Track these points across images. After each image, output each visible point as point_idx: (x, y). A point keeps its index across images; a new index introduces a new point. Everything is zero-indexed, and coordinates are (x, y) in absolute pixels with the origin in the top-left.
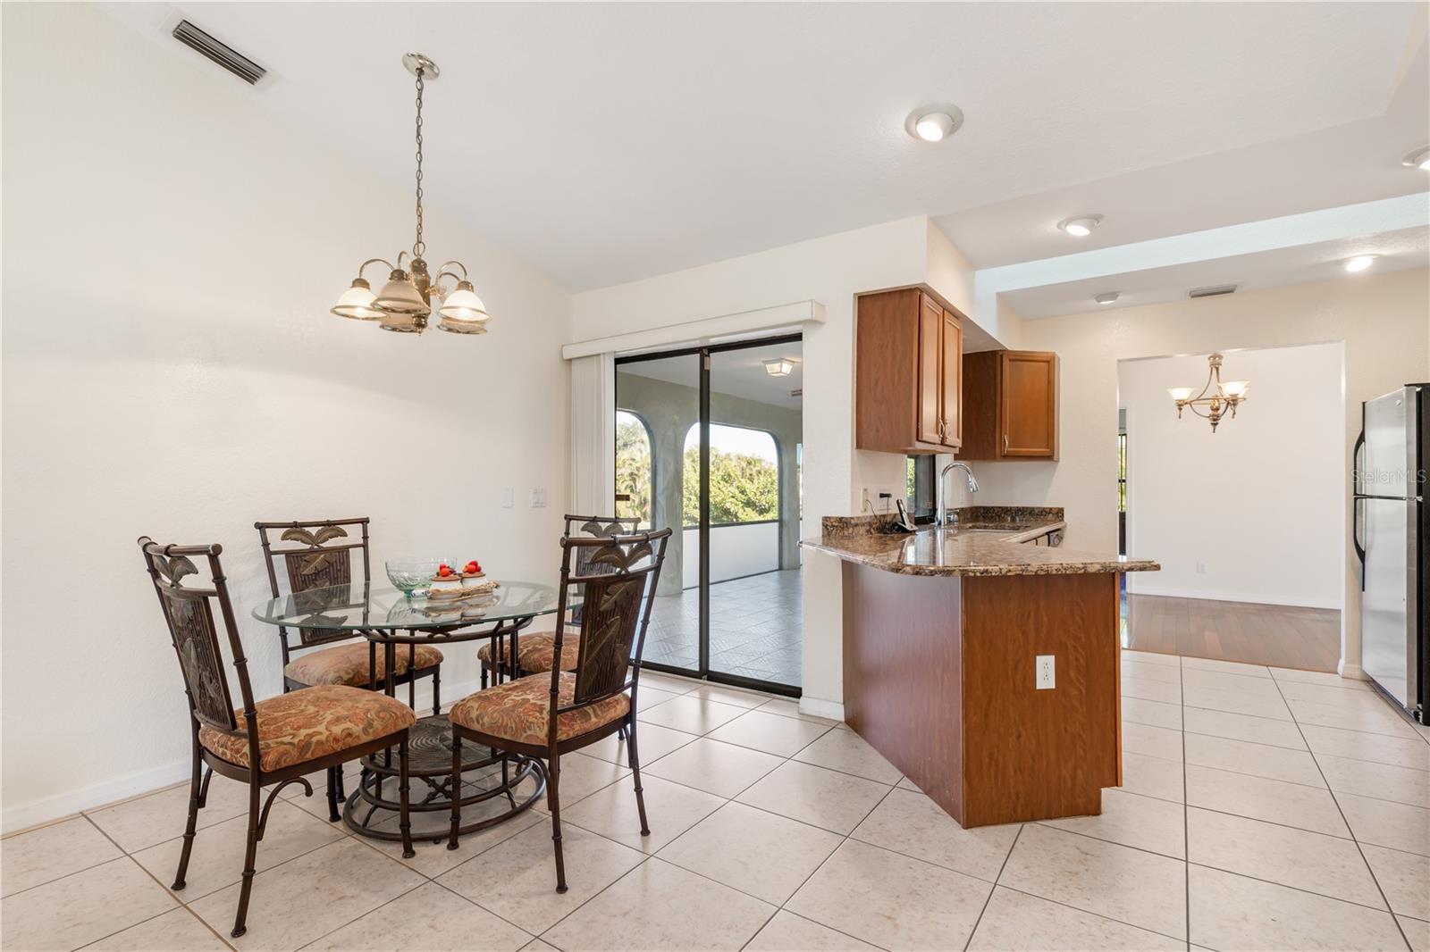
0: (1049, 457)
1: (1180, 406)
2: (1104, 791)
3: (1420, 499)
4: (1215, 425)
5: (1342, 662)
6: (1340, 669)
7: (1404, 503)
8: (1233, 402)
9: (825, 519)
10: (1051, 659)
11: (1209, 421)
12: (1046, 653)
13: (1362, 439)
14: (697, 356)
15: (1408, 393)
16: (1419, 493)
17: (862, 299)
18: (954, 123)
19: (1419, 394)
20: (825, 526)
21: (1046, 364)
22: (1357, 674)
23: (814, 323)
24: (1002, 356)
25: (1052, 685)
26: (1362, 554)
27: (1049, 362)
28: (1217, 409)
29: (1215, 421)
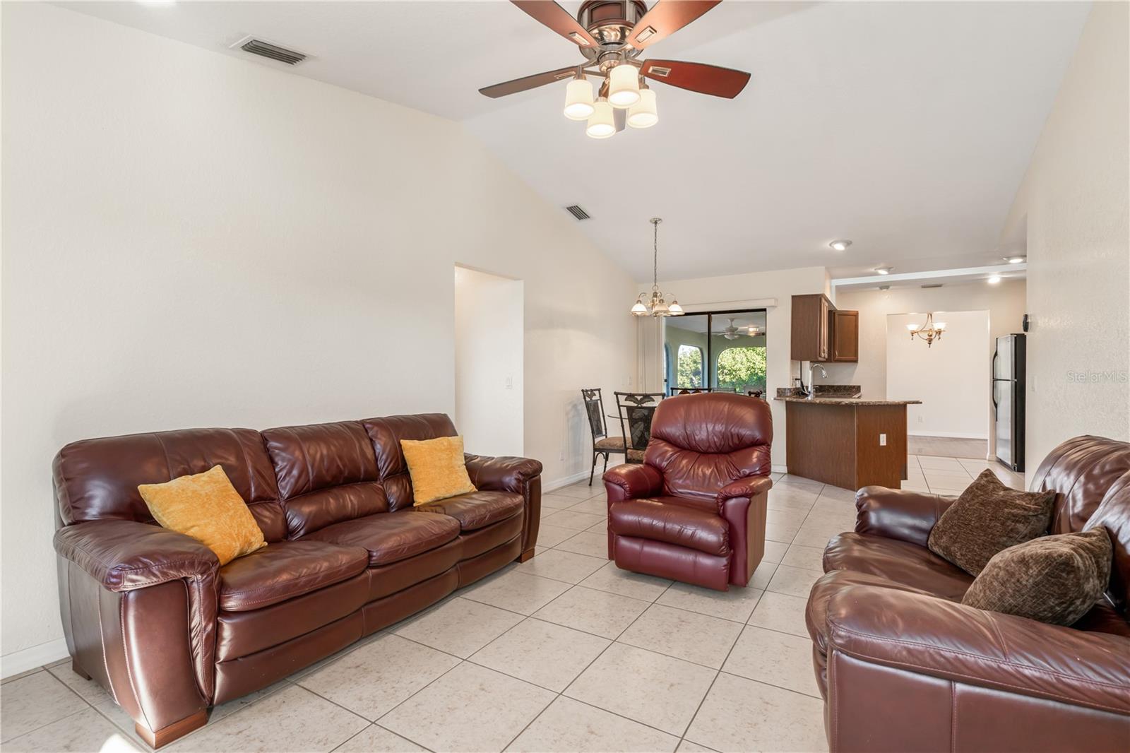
0: (856, 361)
1: (912, 334)
2: (902, 481)
3: (1016, 380)
4: (930, 344)
5: (988, 454)
6: (987, 458)
7: (1010, 382)
8: (939, 332)
9: (778, 389)
10: (885, 435)
11: (927, 342)
12: (883, 433)
13: (996, 354)
14: (707, 316)
15: (1011, 338)
16: (1016, 378)
17: (793, 297)
18: (848, 243)
19: (1016, 338)
20: (778, 392)
21: (854, 317)
22: (995, 459)
23: (774, 307)
24: (834, 313)
25: (885, 444)
26: (996, 405)
27: (856, 315)
28: (931, 336)
29: (930, 341)
